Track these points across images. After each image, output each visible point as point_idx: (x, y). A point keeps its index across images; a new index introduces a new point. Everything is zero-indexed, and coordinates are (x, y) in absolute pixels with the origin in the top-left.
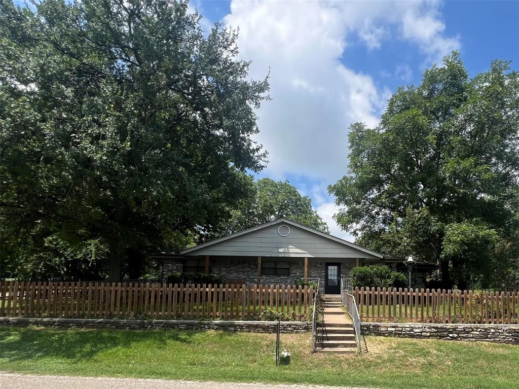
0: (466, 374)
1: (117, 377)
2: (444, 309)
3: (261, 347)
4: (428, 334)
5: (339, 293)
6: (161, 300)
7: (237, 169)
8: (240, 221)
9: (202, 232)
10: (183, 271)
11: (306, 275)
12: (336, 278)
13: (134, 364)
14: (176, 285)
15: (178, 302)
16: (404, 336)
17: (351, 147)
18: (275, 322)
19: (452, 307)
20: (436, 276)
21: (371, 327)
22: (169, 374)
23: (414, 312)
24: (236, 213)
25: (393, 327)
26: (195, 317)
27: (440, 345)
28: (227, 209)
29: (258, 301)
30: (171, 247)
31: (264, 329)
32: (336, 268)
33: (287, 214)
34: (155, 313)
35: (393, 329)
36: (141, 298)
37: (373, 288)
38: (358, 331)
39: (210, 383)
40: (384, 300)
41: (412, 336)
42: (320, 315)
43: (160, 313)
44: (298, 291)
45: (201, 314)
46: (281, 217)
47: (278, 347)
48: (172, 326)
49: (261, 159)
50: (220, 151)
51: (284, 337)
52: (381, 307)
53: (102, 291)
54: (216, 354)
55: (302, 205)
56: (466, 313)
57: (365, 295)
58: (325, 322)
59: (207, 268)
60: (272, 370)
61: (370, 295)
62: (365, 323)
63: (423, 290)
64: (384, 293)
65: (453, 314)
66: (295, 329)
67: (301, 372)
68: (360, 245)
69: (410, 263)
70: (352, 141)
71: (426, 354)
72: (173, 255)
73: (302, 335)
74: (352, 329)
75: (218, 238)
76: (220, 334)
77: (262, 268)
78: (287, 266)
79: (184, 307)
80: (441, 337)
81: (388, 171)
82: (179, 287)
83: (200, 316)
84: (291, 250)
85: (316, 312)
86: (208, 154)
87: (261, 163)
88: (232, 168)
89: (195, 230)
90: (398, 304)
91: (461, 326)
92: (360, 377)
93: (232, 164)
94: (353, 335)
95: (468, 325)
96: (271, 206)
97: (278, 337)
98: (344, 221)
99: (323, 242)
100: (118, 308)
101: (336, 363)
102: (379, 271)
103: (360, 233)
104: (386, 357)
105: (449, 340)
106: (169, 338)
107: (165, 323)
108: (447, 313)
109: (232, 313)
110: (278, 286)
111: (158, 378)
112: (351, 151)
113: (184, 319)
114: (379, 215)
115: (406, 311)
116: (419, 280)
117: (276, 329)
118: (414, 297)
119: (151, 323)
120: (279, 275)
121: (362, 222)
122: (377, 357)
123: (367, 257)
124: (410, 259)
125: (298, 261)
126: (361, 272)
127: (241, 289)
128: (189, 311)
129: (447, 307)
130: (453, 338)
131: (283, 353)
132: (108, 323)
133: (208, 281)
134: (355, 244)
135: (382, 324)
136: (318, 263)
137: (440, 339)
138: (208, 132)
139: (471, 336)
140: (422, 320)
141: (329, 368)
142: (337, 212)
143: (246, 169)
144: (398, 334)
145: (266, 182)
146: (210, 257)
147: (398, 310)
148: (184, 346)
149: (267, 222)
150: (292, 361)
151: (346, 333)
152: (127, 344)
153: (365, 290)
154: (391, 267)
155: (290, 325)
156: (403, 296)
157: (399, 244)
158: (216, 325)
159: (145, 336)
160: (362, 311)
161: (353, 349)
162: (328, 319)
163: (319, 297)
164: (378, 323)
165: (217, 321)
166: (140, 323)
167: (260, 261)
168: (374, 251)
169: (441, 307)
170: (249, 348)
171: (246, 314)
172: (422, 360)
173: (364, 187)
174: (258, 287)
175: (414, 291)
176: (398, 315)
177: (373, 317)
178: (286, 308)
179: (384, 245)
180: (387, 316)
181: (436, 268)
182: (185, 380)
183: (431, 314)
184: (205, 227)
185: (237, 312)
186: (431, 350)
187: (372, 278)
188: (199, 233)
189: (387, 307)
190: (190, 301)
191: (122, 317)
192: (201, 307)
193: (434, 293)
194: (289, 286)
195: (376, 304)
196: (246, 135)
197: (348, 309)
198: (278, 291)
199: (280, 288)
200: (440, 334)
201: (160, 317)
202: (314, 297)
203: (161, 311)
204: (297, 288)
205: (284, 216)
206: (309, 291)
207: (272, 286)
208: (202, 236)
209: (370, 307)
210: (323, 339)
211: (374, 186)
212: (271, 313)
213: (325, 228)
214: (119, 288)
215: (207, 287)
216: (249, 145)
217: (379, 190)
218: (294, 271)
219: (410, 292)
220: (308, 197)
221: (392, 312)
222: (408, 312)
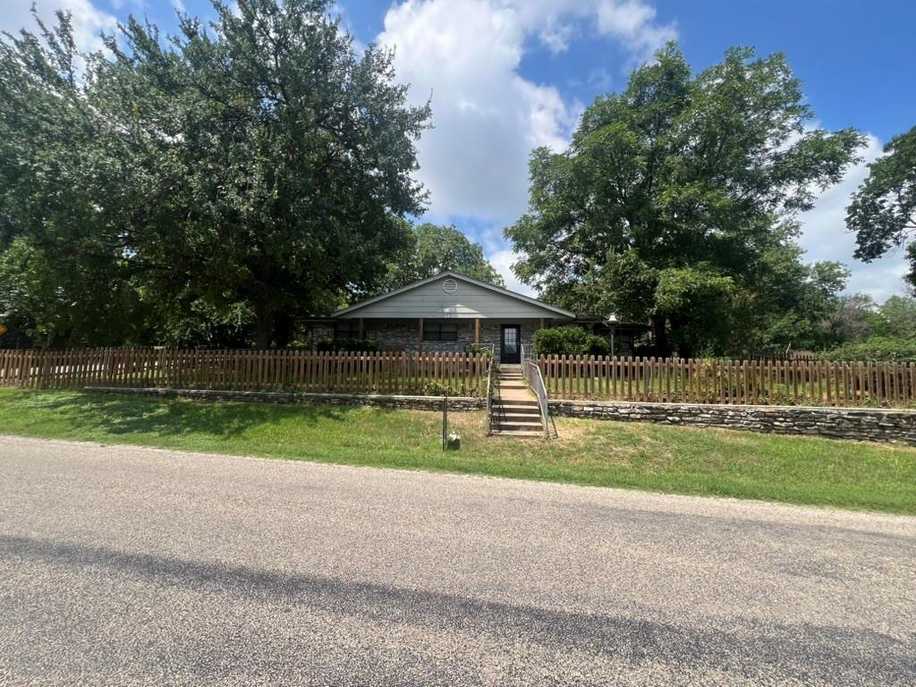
0: (694, 471)
1: (267, 457)
2: (660, 382)
3: (424, 427)
4: (639, 416)
5: (519, 362)
6: (311, 371)
7: (394, 215)
8: (398, 275)
9: (355, 291)
10: (335, 337)
11: (477, 340)
12: (514, 343)
13: (283, 443)
14: (327, 353)
15: (330, 372)
16: (606, 418)
17: (532, 179)
18: (441, 398)
19: (672, 382)
20: (648, 341)
21: (562, 406)
22: (321, 456)
23: (619, 387)
24: (393, 267)
25: (590, 406)
26: (348, 391)
27: (656, 431)
28: (383, 262)
29: (420, 372)
30: (320, 309)
31: (427, 405)
32: (514, 330)
33: (452, 266)
34: (305, 386)
35: (591, 409)
36: (289, 369)
37: (564, 356)
38: (544, 411)
39: (366, 468)
40: (578, 371)
41: (617, 418)
42: (495, 390)
43: (311, 386)
44: (468, 360)
45: (355, 386)
46: (446, 269)
47: (445, 428)
48: (324, 400)
49: (422, 201)
50: (374, 193)
51: (451, 416)
52: (575, 380)
53: (249, 361)
54: (372, 434)
55: (471, 255)
56: (692, 389)
57: (553, 365)
58: (503, 399)
59: (361, 334)
60: (439, 456)
61: (560, 365)
62: (553, 401)
63: (630, 358)
64: (578, 362)
65: (672, 390)
66: (466, 406)
67: (473, 460)
68: (545, 301)
69: (613, 324)
70: (534, 171)
71: (636, 442)
72: (323, 318)
73: (474, 414)
74: (536, 408)
75: (373, 297)
76: (377, 411)
77: (424, 333)
78: (453, 330)
79: (336, 379)
80: (656, 420)
81: (581, 206)
82: (331, 355)
83: (354, 390)
84: (459, 310)
85: (491, 386)
86: (362, 199)
87: (422, 205)
88: (388, 213)
89: (346, 288)
90: (597, 376)
91: (684, 406)
92: (548, 469)
93: (388, 209)
94: (538, 416)
95: (696, 405)
96: (434, 257)
97: (445, 416)
98: (523, 272)
99: (499, 298)
100: (266, 379)
101: (517, 449)
102: (571, 335)
103: (545, 287)
104: (582, 444)
105: (668, 424)
106: (320, 414)
107: (316, 397)
108: (664, 388)
109: (390, 386)
110: (444, 353)
111: (309, 460)
112: (532, 184)
113: (337, 393)
114: (569, 262)
115: (608, 385)
116: (624, 346)
117: (443, 406)
118: (619, 367)
119: (301, 396)
120: (445, 340)
121: (548, 273)
122: (570, 444)
123: (555, 317)
124: (613, 318)
125: (467, 324)
126: (546, 336)
127: (400, 358)
128: (342, 383)
129: (664, 381)
130: (673, 422)
131: (451, 435)
132: (255, 396)
133: (364, 348)
134: (538, 300)
135: (576, 402)
136: (491, 325)
137: (655, 422)
138: (361, 172)
139: (700, 419)
140: (630, 398)
141: (508, 456)
142: (516, 262)
143: (405, 213)
144: (597, 415)
145: (427, 229)
146: (365, 319)
147: (597, 384)
148: (337, 424)
149: (429, 276)
150: (462, 446)
151: (529, 414)
152: (276, 420)
153: (553, 358)
154: (586, 329)
155: (459, 402)
156: (604, 366)
157: (598, 299)
158: (372, 400)
159: (295, 412)
160: (549, 386)
161: (538, 433)
162: (506, 395)
163: (493, 367)
164: (571, 401)
165: (374, 396)
166: (289, 397)
167: (421, 324)
168: (562, 308)
169: (657, 381)
170: (410, 428)
171: (407, 387)
172: (631, 450)
173: (550, 227)
174: (420, 355)
175: (619, 360)
176: (597, 391)
177: (564, 393)
178: (453, 381)
179: (576, 300)
180: (583, 392)
181: (647, 329)
182: (339, 463)
183: (642, 390)
184: (358, 285)
185: (397, 385)
186: (643, 437)
187: (561, 343)
188: (351, 292)
189: (582, 380)
190: (342, 372)
191: (269, 390)
192: (355, 379)
193: (648, 362)
194: (457, 354)
195: (567, 376)
196: (404, 173)
197: (531, 382)
198: (444, 360)
199: (447, 356)
200: (655, 416)
201: (310, 390)
202: (488, 367)
203: (311, 383)
204: (467, 356)
205: (450, 268)
206: (482, 360)
207: (437, 353)
208: (354, 295)
209: (560, 380)
210: (500, 419)
211: (563, 225)
212: (436, 386)
213: (500, 282)
214: (266, 357)
215: (362, 355)
216: (409, 184)
217: (569, 231)
218: (463, 336)
219: (613, 361)
220: (478, 243)
221: (589, 387)
222: (611, 387)
